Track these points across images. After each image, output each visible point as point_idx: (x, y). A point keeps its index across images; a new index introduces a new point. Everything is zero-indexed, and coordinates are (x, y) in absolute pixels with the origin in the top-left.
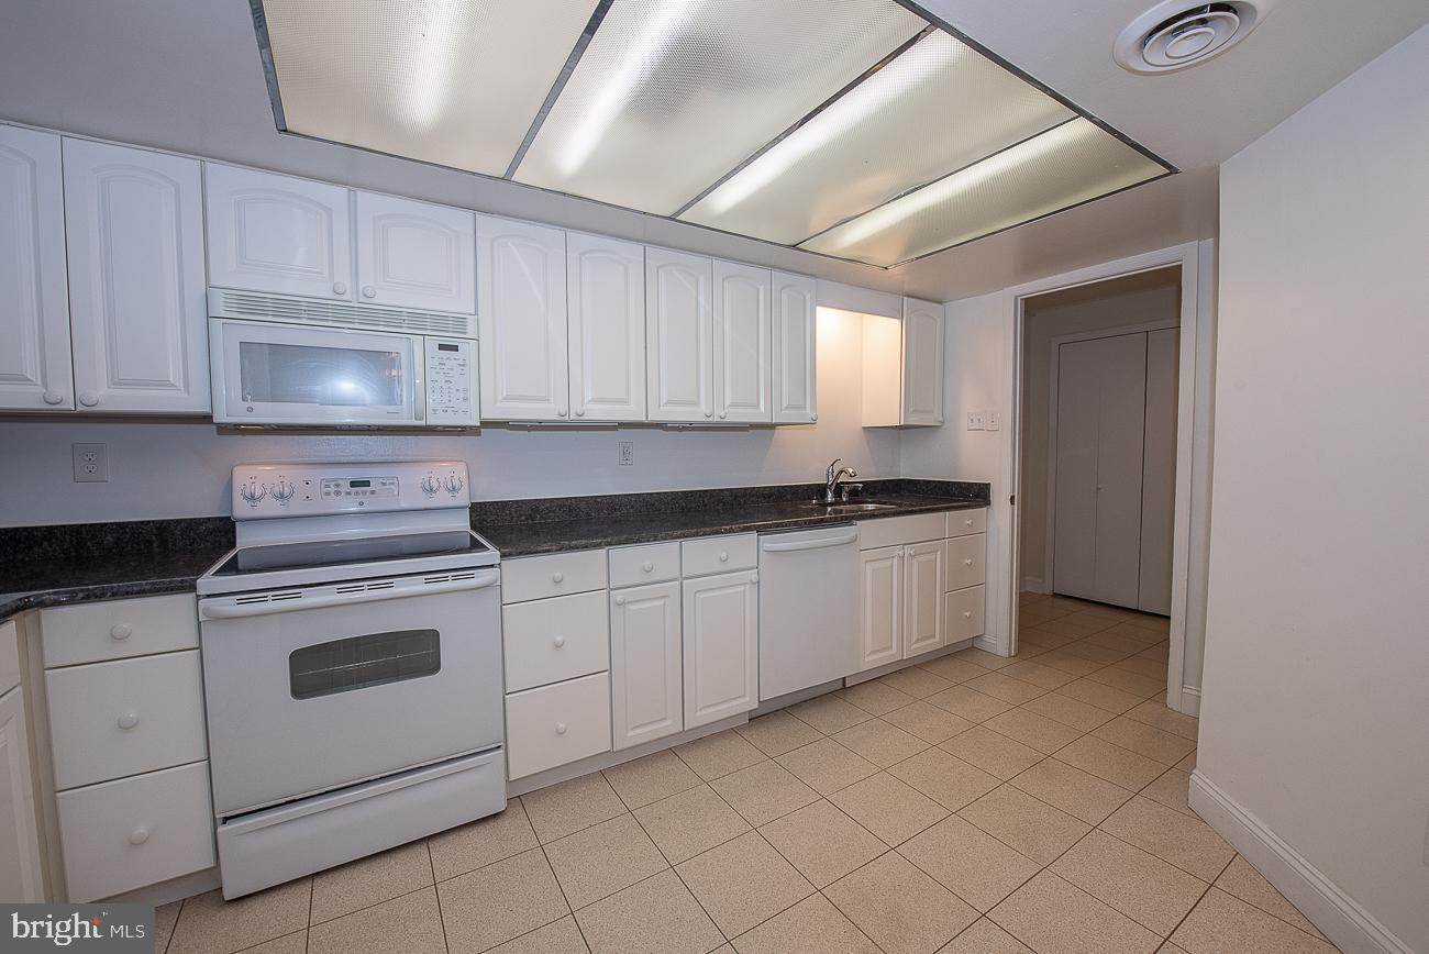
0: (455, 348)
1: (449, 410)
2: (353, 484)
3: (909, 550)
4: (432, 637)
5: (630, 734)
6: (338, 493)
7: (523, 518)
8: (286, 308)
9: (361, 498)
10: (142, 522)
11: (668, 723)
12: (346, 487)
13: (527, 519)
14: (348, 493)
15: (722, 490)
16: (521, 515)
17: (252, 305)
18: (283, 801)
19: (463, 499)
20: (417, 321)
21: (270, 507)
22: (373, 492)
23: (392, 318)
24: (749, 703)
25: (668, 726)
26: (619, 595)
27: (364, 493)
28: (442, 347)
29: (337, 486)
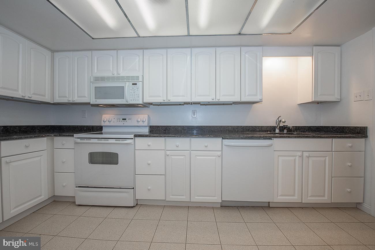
0: (136, 84)
1: (134, 100)
2: (123, 119)
3: (306, 154)
4: (116, 155)
5: (171, 197)
6: (120, 121)
7: (163, 130)
8: (103, 79)
9: (124, 123)
10: (90, 126)
11: (184, 197)
12: (121, 120)
13: (164, 131)
14: (122, 121)
15: (228, 126)
16: (162, 130)
17: (97, 79)
18: (87, 186)
19: (146, 124)
20: (128, 78)
21: (107, 124)
22: (126, 121)
23: (122, 79)
24: (217, 199)
25: (184, 198)
26: (168, 153)
27: (125, 121)
28: (133, 84)
29: (120, 120)
